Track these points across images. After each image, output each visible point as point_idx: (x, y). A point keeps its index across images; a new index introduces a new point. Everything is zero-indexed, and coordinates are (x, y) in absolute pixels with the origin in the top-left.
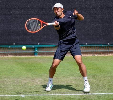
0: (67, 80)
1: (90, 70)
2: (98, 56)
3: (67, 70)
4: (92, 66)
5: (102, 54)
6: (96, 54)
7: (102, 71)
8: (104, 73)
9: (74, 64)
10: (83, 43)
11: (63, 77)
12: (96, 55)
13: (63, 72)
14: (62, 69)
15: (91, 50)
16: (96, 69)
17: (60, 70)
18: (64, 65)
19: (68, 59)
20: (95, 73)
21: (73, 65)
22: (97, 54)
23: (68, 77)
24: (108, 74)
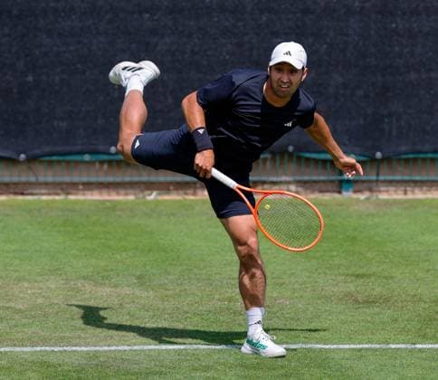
0: (34, 294)
1: (124, 254)
2: (160, 198)
3: (37, 251)
4: (135, 239)
5: (175, 192)
6: (149, 192)
7: (173, 260)
8: (181, 265)
9: (62, 229)
10: (101, 148)
11: (19, 280)
12: (150, 195)
13: (17, 262)
14: (13, 247)
15: (131, 176)
16: (150, 251)
17: (8, 252)
18: (24, 232)
19: (39, 210)
20: (145, 265)
21: (59, 232)
22: (155, 193)
23: (39, 278)
24: (196, 270)
